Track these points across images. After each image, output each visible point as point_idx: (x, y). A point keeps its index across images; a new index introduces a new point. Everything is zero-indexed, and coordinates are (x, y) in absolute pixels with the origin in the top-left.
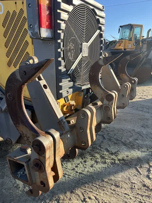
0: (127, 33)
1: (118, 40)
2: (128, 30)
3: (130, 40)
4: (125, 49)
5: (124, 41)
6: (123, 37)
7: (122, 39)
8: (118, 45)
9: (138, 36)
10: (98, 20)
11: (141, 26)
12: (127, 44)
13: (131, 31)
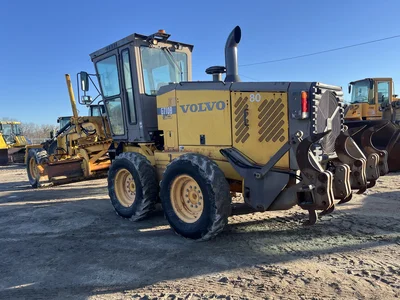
0: (365, 92)
1: (349, 104)
2: (366, 88)
3: (372, 102)
4: (364, 118)
5: (360, 105)
6: (358, 100)
7: (356, 102)
8: (350, 111)
9: (386, 96)
10: (338, 99)
11: (389, 81)
12: (367, 110)
13: (371, 88)
